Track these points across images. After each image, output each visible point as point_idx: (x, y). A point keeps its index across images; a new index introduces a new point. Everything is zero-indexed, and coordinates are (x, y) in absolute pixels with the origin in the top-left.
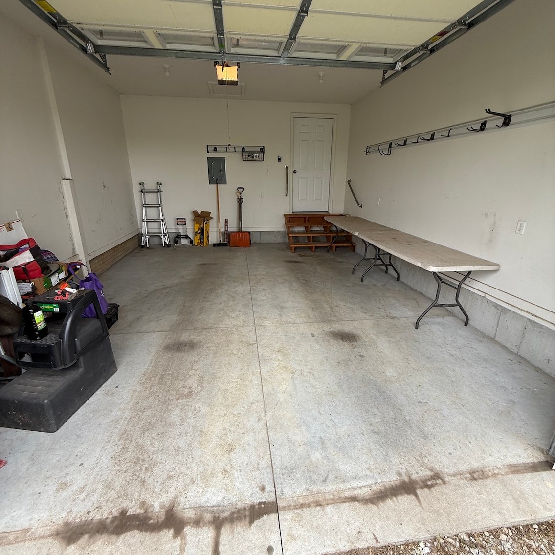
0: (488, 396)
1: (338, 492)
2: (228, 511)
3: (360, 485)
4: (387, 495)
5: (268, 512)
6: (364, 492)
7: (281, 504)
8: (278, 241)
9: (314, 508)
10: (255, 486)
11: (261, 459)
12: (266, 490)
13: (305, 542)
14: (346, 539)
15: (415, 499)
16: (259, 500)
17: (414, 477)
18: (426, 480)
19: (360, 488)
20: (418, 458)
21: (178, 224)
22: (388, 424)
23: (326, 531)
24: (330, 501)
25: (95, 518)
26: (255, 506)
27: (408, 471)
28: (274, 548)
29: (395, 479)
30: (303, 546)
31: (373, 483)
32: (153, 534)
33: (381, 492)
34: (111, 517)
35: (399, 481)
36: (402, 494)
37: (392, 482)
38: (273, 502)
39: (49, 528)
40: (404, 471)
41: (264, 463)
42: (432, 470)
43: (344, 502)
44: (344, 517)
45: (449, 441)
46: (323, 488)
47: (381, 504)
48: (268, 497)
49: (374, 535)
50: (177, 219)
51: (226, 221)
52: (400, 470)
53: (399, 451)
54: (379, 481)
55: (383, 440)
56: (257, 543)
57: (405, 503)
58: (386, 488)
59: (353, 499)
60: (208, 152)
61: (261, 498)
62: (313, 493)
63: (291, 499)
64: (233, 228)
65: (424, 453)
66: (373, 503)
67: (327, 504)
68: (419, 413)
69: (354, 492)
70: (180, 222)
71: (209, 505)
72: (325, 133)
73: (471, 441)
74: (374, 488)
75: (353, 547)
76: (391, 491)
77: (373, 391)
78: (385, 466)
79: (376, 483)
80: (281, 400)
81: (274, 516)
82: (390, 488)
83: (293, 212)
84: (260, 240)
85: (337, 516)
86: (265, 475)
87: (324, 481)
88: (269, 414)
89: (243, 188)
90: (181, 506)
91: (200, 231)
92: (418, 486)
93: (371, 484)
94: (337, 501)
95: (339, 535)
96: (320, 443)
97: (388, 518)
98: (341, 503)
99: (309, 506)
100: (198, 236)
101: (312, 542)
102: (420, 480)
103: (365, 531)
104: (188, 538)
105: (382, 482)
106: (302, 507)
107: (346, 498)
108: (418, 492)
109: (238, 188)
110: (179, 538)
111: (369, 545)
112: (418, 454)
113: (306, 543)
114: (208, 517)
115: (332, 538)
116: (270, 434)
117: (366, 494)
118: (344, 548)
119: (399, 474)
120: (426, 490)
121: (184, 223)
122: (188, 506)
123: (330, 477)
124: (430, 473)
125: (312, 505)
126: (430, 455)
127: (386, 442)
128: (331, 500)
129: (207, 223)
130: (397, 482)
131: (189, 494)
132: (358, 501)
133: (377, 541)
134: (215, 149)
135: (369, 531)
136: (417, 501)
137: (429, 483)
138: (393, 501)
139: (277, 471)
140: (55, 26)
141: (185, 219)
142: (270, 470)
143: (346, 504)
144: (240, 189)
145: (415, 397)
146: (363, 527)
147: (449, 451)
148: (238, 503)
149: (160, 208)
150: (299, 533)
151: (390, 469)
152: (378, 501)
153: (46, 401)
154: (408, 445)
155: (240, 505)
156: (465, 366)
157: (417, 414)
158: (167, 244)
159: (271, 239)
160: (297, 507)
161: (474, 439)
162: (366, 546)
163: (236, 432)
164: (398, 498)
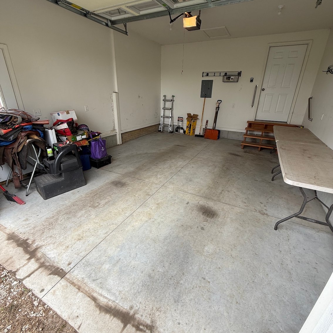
0: (273, 312)
1: (93, 290)
2: (49, 263)
3: (106, 295)
4: (111, 312)
5: (59, 275)
6: (103, 300)
7: (67, 276)
8: (240, 139)
9: (75, 288)
10: (69, 260)
11: (85, 251)
12: (70, 266)
13: (55, 299)
14: (69, 314)
15: (122, 328)
16: (62, 268)
17: (137, 316)
18: (141, 324)
19: (104, 297)
20: (154, 308)
21: (178, 121)
22: (163, 277)
23: (67, 302)
24: (84, 292)
25: (20, 236)
26: (59, 268)
27: (138, 310)
28: (44, 291)
29: (126, 308)
30: (53, 300)
31: (113, 300)
32: (24, 253)
33: (110, 308)
34: (23, 239)
35: (126, 311)
36: (119, 318)
37: (122, 308)
38: (66, 273)
39: (10, 231)
40: (137, 308)
41: (83, 254)
42: (152, 322)
43: (89, 297)
44: (81, 304)
45: (190, 316)
46: (90, 283)
47: (103, 313)
48: (66, 269)
49: (81, 324)
50: (178, 117)
51: (207, 122)
52: (135, 306)
53: (149, 296)
54: (116, 302)
55: (148, 283)
56: (42, 284)
57: (114, 325)
58: (115, 308)
59: (94, 299)
60: (203, 77)
61: (64, 267)
62: (83, 282)
63: (73, 277)
64: (210, 126)
65: (163, 309)
66: (100, 309)
67: (82, 292)
68: (193, 284)
69: (99, 296)
70: (180, 119)
71: (48, 256)
72: (297, 57)
73: (207, 329)
74: (110, 303)
75: (67, 320)
76: (116, 312)
77: (181, 253)
78: (130, 297)
79: (114, 301)
80: (126, 229)
81: (59, 278)
82: (117, 310)
83: (255, 120)
84: (227, 137)
85: (78, 300)
86: (77, 259)
87: (94, 280)
88: (114, 233)
89: (221, 101)
90: (40, 250)
91: (189, 126)
92: (132, 322)
93: (111, 300)
94: (87, 294)
95: (69, 309)
96: (116, 262)
97: (97, 323)
98: (87, 296)
99: (75, 286)
100: (188, 129)
101: (57, 302)
102: (138, 321)
103: (80, 318)
104: (30, 263)
105: (118, 304)
106: (72, 284)
107: (92, 296)
108: (129, 326)
109: (218, 100)
110: (28, 261)
111: (74, 326)
112: (158, 306)
113: (55, 301)
114: (42, 260)
115: (65, 308)
116: (102, 242)
117: (102, 302)
118: (64, 317)
119: (131, 308)
120: (134, 329)
121: (181, 120)
122: (42, 251)
123: (99, 281)
124: (149, 322)
125: (76, 286)
126: (165, 313)
127: (149, 285)
128: (86, 291)
129: (194, 121)
130: (124, 310)
131: (48, 247)
132: (95, 302)
133: (79, 328)
134: (207, 75)
135: (81, 320)
136: (121, 330)
137: (141, 327)
138: (110, 317)
139: (83, 261)
140: (85, 15)
141: (182, 118)
142: (81, 258)
143: (89, 299)
144: (220, 101)
145: (205, 273)
146: (82, 316)
147: (180, 322)
148: (56, 263)
149: (171, 110)
150: (58, 293)
151: (130, 301)
152: (104, 311)
153: (42, 186)
154: (159, 296)
155: (55, 264)
156: (284, 277)
157: (191, 284)
158: (171, 131)
159: (235, 137)
160: (71, 282)
161: (211, 329)
162: (72, 325)
163: (91, 233)
164: (115, 318)
